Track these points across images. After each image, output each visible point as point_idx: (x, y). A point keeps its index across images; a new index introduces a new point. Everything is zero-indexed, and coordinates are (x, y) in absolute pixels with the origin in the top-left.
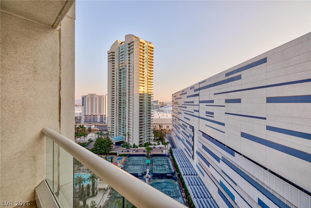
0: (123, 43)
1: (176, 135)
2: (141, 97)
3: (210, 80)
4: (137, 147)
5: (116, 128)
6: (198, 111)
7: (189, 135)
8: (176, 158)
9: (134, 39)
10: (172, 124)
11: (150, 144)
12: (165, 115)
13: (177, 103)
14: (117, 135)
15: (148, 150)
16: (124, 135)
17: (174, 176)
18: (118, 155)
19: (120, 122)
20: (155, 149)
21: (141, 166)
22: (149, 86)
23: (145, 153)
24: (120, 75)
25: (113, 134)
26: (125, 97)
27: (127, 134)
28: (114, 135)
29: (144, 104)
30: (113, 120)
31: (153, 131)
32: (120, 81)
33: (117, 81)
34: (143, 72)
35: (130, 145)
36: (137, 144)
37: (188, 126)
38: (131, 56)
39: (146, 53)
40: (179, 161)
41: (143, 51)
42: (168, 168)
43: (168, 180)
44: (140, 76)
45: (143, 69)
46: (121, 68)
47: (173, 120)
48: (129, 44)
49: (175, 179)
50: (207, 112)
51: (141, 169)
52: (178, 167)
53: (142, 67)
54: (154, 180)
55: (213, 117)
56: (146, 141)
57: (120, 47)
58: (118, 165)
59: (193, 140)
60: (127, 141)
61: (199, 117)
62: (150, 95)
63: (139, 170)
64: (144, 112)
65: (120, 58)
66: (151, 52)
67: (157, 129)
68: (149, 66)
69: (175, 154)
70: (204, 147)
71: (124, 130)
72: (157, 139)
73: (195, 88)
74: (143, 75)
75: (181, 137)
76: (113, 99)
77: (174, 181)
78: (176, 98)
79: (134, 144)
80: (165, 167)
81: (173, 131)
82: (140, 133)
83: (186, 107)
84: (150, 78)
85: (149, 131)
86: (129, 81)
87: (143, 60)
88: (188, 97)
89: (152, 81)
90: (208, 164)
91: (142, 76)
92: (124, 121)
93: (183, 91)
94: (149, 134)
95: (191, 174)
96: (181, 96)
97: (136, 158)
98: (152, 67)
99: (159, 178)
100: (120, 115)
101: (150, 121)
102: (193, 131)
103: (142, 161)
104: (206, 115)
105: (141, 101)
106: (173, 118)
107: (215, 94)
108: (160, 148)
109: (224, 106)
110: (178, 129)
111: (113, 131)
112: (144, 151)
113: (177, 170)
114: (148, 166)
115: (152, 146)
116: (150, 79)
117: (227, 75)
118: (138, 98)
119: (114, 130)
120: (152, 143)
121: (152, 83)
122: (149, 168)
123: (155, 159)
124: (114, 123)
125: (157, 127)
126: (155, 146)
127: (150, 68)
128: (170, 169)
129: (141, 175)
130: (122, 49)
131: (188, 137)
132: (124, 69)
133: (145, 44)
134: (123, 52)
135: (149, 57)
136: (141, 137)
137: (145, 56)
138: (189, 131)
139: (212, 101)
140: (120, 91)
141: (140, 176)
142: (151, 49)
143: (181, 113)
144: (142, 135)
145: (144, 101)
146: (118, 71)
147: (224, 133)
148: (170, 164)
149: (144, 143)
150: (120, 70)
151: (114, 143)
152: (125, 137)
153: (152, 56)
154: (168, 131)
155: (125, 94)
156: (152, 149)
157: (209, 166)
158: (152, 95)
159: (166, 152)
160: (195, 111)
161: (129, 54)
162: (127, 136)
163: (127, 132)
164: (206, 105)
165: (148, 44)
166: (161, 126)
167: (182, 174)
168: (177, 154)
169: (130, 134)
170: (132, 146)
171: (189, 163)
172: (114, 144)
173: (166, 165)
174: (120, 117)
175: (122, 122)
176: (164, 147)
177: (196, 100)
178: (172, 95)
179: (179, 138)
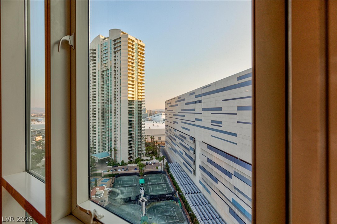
0: (107, 39)
1: (171, 148)
2: (131, 104)
3: (216, 84)
4: (126, 164)
5: (99, 143)
6: (201, 120)
7: (189, 147)
8: (174, 175)
9: (121, 34)
10: (166, 135)
11: (142, 160)
12: (156, 124)
13: (172, 110)
14: (100, 151)
15: (141, 167)
16: (109, 150)
17: (174, 196)
18: (102, 175)
19: (104, 135)
20: (149, 165)
21: (133, 187)
22: (140, 91)
23: (137, 171)
24: (103, 78)
25: (95, 149)
26: (110, 104)
27: (113, 150)
28: (95, 151)
29: (134, 113)
30: (95, 132)
31: (144, 145)
32: (103, 85)
33: (99, 85)
34: (133, 74)
35: (117, 163)
36: (126, 160)
37: (188, 138)
38: (117, 54)
39: (136, 52)
40: (178, 177)
41: (133, 49)
42: (165, 186)
43: (169, 201)
44: (129, 79)
45: (133, 71)
46: (104, 69)
47: (167, 131)
48: (115, 41)
49: (177, 200)
50: (212, 121)
51: (134, 191)
52: (178, 185)
53: (131, 68)
54: (152, 204)
55: (221, 126)
56: (137, 156)
57: (103, 43)
58: (106, 188)
59: (194, 153)
60: (113, 157)
61: (202, 127)
62: (141, 102)
63: (132, 192)
64: (135, 123)
65: (103, 56)
66: (141, 51)
67: (148, 141)
68: (139, 67)
69: (172, 169)
70: (209, 161)
71: (109, 144)
72: (150, 154)
73: (197, 94)
74: (133, 78)
75: (178, 149)
76: (94, 107)
77: (175, 202)
78: (170, 105)
79: (123, 161)
80: (162, 186)
81: (167, 143)
82: (130, 147)
83: (185, 115)
84: (140, 81)
85: (141, 144)
86: (115, 85)
87: (133, 60)
88: (186, 104)
89: (142, 85)
90: (216, 180)
91: (131, 79)
92: (109, 133)
93: (180, 97)
94: (141, 147)
95: (193, 192)
96: (177, 103)
97: (126, 178)
98: (143, 69)
99: (158, 201)
100: (104, 126)
101: (141, 132)
102: (194, 143)
103: (134, 181)
104: (212, 125)
105: (131, 109)
106: (167, 128)
107: (223, 101)
108: (154, 163)
109: (236, 114)
110: (173, 140)
111: (95, 147)
112: (136, 169)
113: (177, 189)
114: (142, 186)
115: (145, 162)
116: (141, 83)
117: (239, 78)
118: (127, 105)
119: (95, 145)
120: (145, 158)
121: (142, 88)
122: (143, 189)
123: (150, 177)
124: (95, 137)
125: (148, 139)
126: (148, 162)
127: (140, 70)
128: (169, 188)
129: (135, 199)
130: (105, 46)
131: (188, 150)
132: (109, 70)
133: (134, 41)
134: (107, 49)
135: (139, 57)
136: (131, 152)
137: (134, 56)
138: (188, 143)
139: (220, 109)
140: (104, 97)
141: (134, 201)
142: (141, 48)
143: (177, 123)
144: (132, 150)
145: (134, 109)
146: (100, 73)
147: (236, 144)
148: (168, 182)
149: (135, 159)
150: (103, 71)
151: (97, 161)
152: (111, 153)
153: (143, 56)
154: (160, 143)
155: (110, 101)
156: (146, 166)
157: (217, 183)
158: (143, 102)
159: (161, 168)
160: (196, 119)
161: (115, 53)
162: (113, 152)
163: (113, 146)
164: (211, 113)
165: (138, 42)
166: (153, 138)
167: (184, 193)
168: (174, 169)
169: (117, 149)
170: (120, 164)
171: (189, 179)
172: (97, 163)
173: (163, 183)
174: (104, 129)
175: (106, 134)
176: (158, 163)
177: (198, 108)
178: (166, 102)
179: (176, 151)
